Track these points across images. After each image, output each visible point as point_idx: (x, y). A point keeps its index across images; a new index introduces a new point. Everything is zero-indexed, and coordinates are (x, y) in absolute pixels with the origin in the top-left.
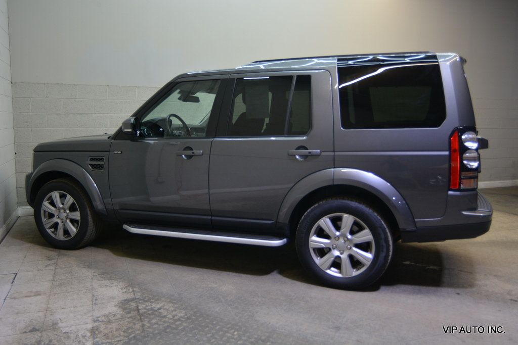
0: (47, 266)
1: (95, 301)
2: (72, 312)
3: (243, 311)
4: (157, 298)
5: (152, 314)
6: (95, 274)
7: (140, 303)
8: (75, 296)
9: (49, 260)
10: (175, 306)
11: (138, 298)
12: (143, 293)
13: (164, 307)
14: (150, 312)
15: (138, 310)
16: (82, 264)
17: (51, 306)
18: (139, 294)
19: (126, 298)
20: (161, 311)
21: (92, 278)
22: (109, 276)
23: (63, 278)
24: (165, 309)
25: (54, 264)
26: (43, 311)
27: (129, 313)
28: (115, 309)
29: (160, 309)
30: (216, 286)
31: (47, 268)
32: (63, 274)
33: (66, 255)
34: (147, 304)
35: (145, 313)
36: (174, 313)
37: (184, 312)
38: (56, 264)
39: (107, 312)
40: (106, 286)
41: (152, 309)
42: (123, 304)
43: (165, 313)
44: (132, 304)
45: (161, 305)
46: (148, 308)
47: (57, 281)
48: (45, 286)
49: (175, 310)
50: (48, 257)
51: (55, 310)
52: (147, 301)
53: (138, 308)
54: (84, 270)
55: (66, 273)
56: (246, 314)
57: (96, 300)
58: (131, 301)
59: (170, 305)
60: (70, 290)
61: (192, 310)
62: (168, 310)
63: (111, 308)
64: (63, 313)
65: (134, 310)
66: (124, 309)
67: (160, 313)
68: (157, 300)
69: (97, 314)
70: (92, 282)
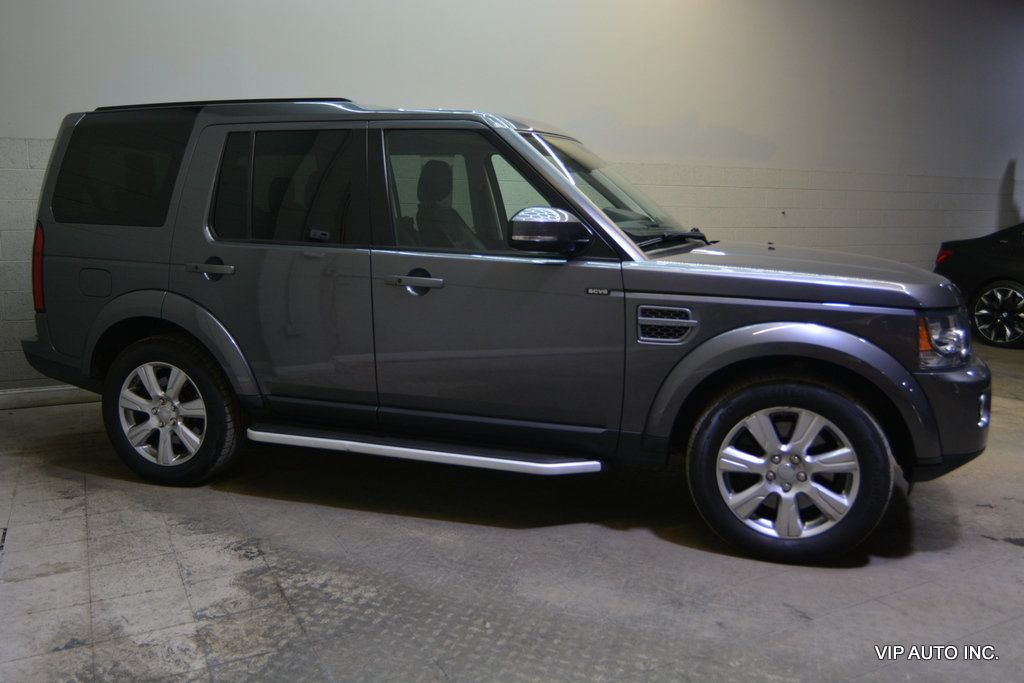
0: (66, 511)
1: (187, 578)
2: (144, 602)
3: (489, 581)
4: (312, 563)
5: (312, 597)
6: (171, 523)
7: (281, 576)
8: (143, 570)
9: (68, 498)
10: (354, 578)
11: (275, 567)
12: (281, 556)
13: (333, 582)
14: (306, 593)
15: (282, 591)
16: (139, 503)
17: (99, 592)
18: (275, 558)
19: (249, 569)
20: (329, 590)
21: (169, 532)
22: (202, 526)
23: (108, 533)
24: (334, 586)
25: (81, 505)
26: (82, 604)
27: (264, 597)
28: (234, 591)
29: (324, 585)
30: (423, 534)
31: (67, 516)
32: (106, 525)
33: (101, 487)
34: (295, 577)
35: (296, 595)
36: (355, 593)
37: (374, 589)
38: (84, 504)
39: (218, 599)
40: (203, 546)
41: (308, 587)
42: (246, 580)
43: (338, 595)
44: (266, 579)
45: (324, 578)
46: (299, 585)
47: (95, 540)
48: (74, 551)
49: (356, 587)
50: (64, 493)
51: (108, 601)
52: (293, 572)
53: (278, 586)
54: (147, 516)
55: (111, 524)
56: (496, 587)
57: (189, 574)
58: (262, 573)
59: (343, 576)
60: (128, 557)
61: (389, 584)
62: (341, 587)
63: (224, 590)
64: (128, 605)
65: (272, 592)
66: (253, 590)
67: (326, 594)
68: (314, 568)
69: (199, 603)
70: (170, 539)
